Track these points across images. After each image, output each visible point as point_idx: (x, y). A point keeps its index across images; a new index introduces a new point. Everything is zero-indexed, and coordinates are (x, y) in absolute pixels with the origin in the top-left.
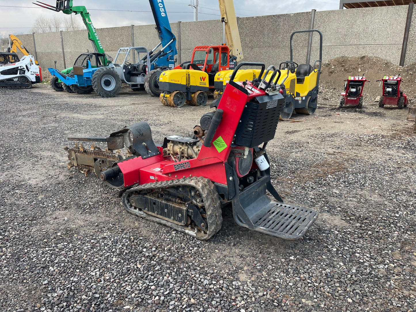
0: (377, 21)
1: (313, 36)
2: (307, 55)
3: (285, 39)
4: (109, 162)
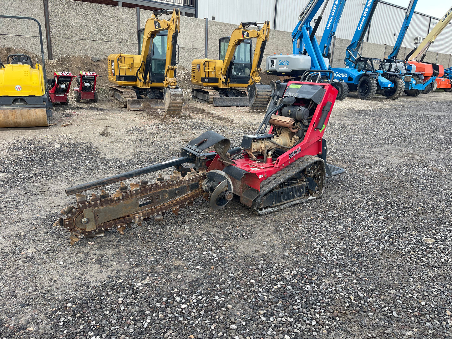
4: (171, 192)
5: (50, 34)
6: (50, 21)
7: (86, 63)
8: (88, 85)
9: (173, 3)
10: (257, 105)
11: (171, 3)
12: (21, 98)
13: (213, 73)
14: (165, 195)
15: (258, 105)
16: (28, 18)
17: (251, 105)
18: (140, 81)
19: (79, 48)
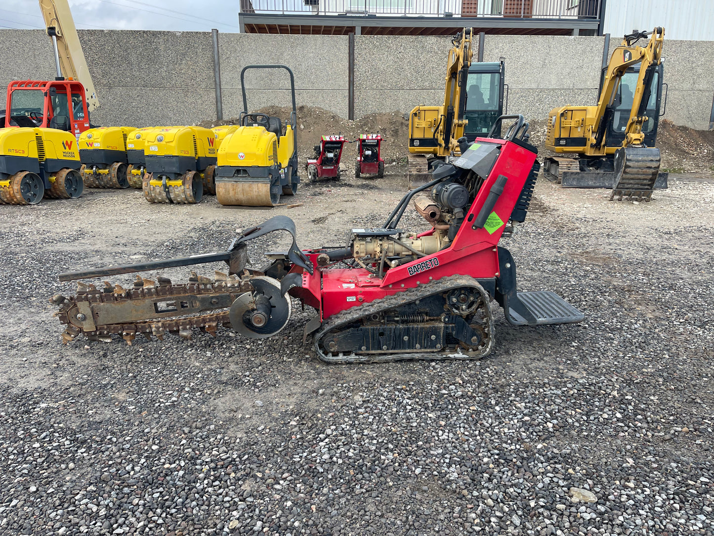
0: (311, 55)
1: (221, 73)
2: (217, 102)
3: (172, 74)
4: (203, 300)
5: (353, 85)
6: (355, 67)
7: (395, 123)
8: (369, 153)
9: (558, 17)
10: (626, 186)
11: (554, 17)
12: (243, 168)
13: (579, 130)
14: (195, 303)
15: (630, 186)
16: (279, 67)
17: (614, 186)
18: (440, 145)
19: (389, 102)
